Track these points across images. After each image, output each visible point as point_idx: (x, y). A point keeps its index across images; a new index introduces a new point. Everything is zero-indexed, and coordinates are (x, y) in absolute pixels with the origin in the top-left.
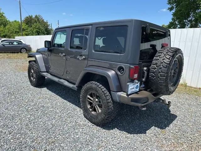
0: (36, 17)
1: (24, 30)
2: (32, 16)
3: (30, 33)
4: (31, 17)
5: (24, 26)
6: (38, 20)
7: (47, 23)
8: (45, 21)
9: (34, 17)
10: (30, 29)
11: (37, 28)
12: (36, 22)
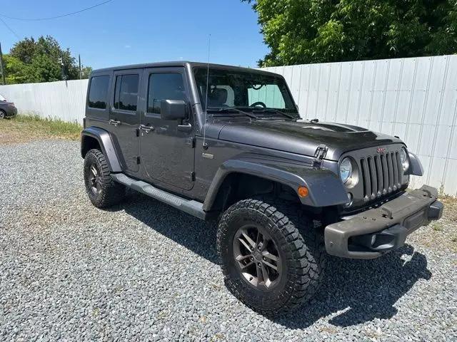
0: (42, 40)
1: (12, 71)
2: (33, 39)
3: (27, 78)
4: (31, 43)
5: (13, 63)
6: (46, 48)
7: (68, 53)
8: (64, 49)
9: (37, 41)
10: (28, 68)
11: (43, 67)
12: (42, 54)
